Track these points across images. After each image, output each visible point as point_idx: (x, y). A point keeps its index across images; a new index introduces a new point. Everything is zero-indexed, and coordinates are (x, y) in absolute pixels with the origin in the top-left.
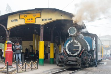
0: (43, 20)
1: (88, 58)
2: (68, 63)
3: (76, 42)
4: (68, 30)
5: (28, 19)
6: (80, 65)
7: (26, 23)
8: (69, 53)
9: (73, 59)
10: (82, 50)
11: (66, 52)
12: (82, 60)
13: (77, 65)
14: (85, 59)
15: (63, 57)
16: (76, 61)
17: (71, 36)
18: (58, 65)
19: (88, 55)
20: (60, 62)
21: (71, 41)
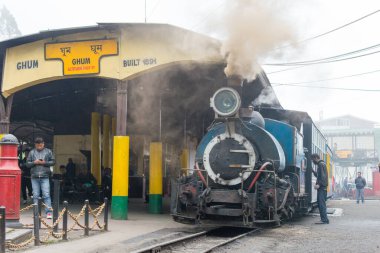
0: (126, 64)
1: (281, 196)
2: (210, 210)
3: (239, 138)
4: (212, 100)
5: (75, 62)
6: (250, 219)
7: (67, 73)
8: (213, 176)
9: (230, 197)
10: (257, 166)
11: (205, 173)
12: (259, 202)
13: (240, 218)
14: (270, 199)
15: (194, 191)
16: (239, 206)
17: (222, 119)
18: (176, 219)
19: (279, 185)
20: (183, 208)
21: (223, 137)
